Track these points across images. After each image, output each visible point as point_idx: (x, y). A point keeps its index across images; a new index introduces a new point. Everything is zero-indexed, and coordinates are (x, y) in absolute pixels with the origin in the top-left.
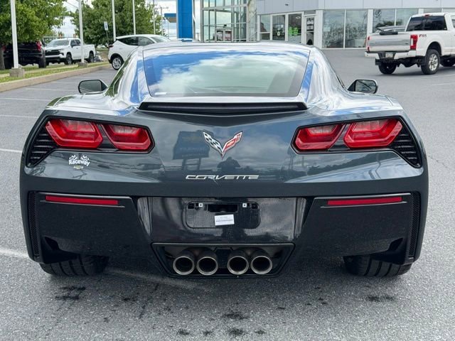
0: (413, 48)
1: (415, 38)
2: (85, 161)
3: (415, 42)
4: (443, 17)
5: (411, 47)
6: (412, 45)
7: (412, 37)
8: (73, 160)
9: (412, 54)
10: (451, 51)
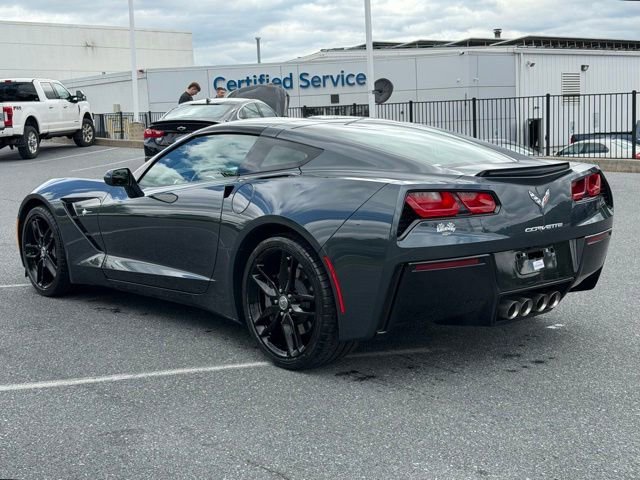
0: (9, 124)
1: (8, 111)
2: (451, 227)
3: (10, 117)
4: (31, 84)
5: (6, 123)
6: (6, 120)
7: (5, 109)
8: (441, 228)
9: (8, 132)
10: (49, 127)
